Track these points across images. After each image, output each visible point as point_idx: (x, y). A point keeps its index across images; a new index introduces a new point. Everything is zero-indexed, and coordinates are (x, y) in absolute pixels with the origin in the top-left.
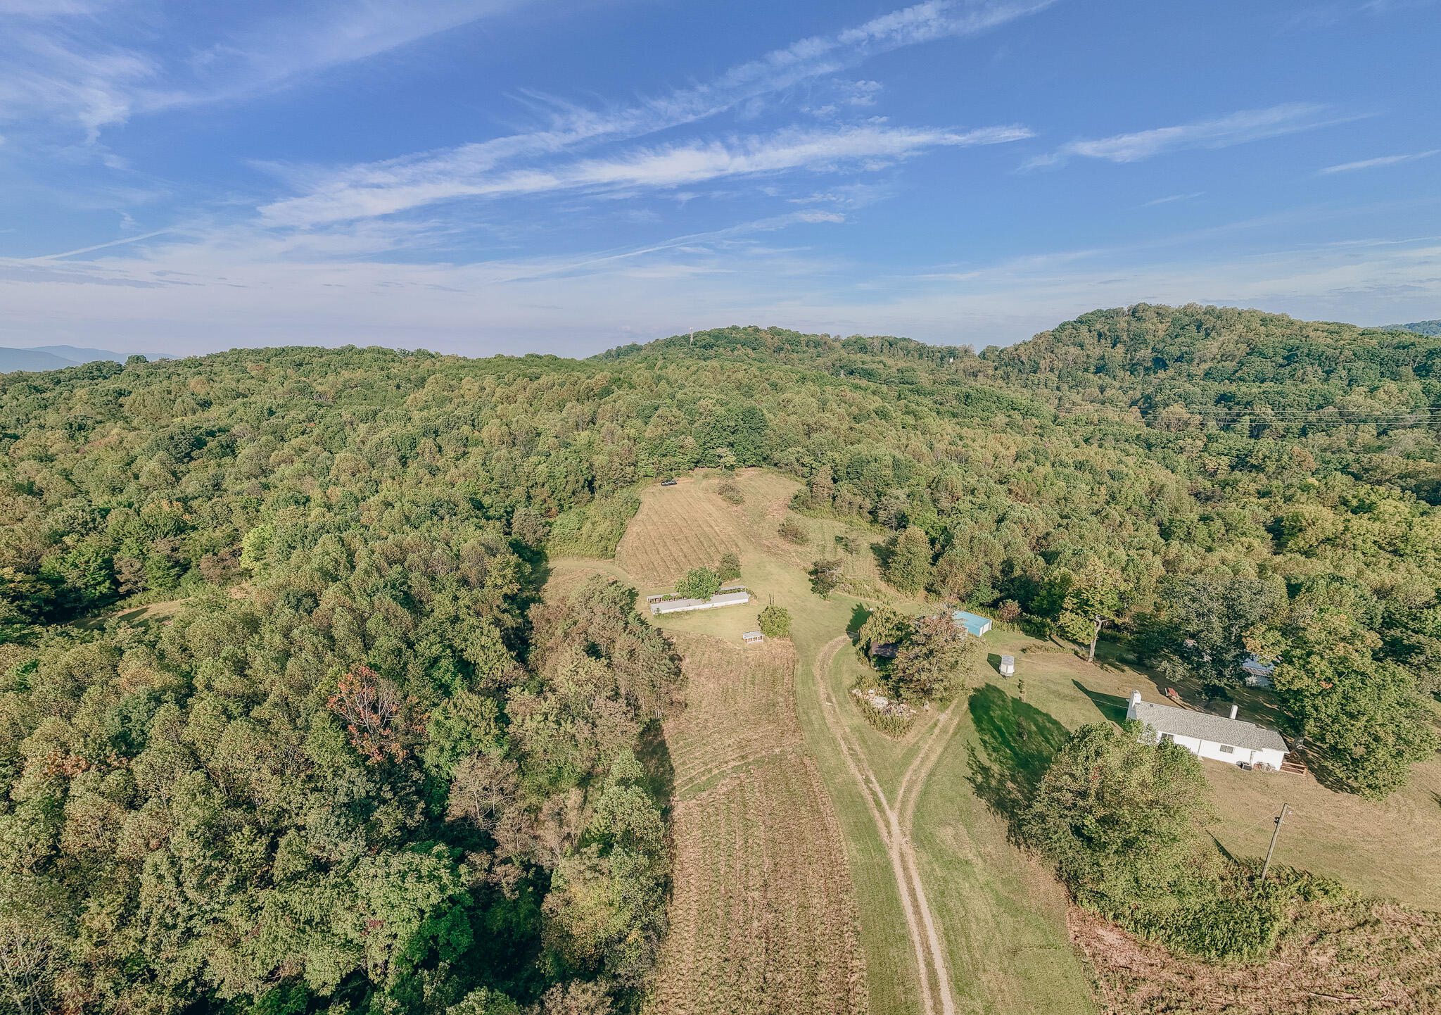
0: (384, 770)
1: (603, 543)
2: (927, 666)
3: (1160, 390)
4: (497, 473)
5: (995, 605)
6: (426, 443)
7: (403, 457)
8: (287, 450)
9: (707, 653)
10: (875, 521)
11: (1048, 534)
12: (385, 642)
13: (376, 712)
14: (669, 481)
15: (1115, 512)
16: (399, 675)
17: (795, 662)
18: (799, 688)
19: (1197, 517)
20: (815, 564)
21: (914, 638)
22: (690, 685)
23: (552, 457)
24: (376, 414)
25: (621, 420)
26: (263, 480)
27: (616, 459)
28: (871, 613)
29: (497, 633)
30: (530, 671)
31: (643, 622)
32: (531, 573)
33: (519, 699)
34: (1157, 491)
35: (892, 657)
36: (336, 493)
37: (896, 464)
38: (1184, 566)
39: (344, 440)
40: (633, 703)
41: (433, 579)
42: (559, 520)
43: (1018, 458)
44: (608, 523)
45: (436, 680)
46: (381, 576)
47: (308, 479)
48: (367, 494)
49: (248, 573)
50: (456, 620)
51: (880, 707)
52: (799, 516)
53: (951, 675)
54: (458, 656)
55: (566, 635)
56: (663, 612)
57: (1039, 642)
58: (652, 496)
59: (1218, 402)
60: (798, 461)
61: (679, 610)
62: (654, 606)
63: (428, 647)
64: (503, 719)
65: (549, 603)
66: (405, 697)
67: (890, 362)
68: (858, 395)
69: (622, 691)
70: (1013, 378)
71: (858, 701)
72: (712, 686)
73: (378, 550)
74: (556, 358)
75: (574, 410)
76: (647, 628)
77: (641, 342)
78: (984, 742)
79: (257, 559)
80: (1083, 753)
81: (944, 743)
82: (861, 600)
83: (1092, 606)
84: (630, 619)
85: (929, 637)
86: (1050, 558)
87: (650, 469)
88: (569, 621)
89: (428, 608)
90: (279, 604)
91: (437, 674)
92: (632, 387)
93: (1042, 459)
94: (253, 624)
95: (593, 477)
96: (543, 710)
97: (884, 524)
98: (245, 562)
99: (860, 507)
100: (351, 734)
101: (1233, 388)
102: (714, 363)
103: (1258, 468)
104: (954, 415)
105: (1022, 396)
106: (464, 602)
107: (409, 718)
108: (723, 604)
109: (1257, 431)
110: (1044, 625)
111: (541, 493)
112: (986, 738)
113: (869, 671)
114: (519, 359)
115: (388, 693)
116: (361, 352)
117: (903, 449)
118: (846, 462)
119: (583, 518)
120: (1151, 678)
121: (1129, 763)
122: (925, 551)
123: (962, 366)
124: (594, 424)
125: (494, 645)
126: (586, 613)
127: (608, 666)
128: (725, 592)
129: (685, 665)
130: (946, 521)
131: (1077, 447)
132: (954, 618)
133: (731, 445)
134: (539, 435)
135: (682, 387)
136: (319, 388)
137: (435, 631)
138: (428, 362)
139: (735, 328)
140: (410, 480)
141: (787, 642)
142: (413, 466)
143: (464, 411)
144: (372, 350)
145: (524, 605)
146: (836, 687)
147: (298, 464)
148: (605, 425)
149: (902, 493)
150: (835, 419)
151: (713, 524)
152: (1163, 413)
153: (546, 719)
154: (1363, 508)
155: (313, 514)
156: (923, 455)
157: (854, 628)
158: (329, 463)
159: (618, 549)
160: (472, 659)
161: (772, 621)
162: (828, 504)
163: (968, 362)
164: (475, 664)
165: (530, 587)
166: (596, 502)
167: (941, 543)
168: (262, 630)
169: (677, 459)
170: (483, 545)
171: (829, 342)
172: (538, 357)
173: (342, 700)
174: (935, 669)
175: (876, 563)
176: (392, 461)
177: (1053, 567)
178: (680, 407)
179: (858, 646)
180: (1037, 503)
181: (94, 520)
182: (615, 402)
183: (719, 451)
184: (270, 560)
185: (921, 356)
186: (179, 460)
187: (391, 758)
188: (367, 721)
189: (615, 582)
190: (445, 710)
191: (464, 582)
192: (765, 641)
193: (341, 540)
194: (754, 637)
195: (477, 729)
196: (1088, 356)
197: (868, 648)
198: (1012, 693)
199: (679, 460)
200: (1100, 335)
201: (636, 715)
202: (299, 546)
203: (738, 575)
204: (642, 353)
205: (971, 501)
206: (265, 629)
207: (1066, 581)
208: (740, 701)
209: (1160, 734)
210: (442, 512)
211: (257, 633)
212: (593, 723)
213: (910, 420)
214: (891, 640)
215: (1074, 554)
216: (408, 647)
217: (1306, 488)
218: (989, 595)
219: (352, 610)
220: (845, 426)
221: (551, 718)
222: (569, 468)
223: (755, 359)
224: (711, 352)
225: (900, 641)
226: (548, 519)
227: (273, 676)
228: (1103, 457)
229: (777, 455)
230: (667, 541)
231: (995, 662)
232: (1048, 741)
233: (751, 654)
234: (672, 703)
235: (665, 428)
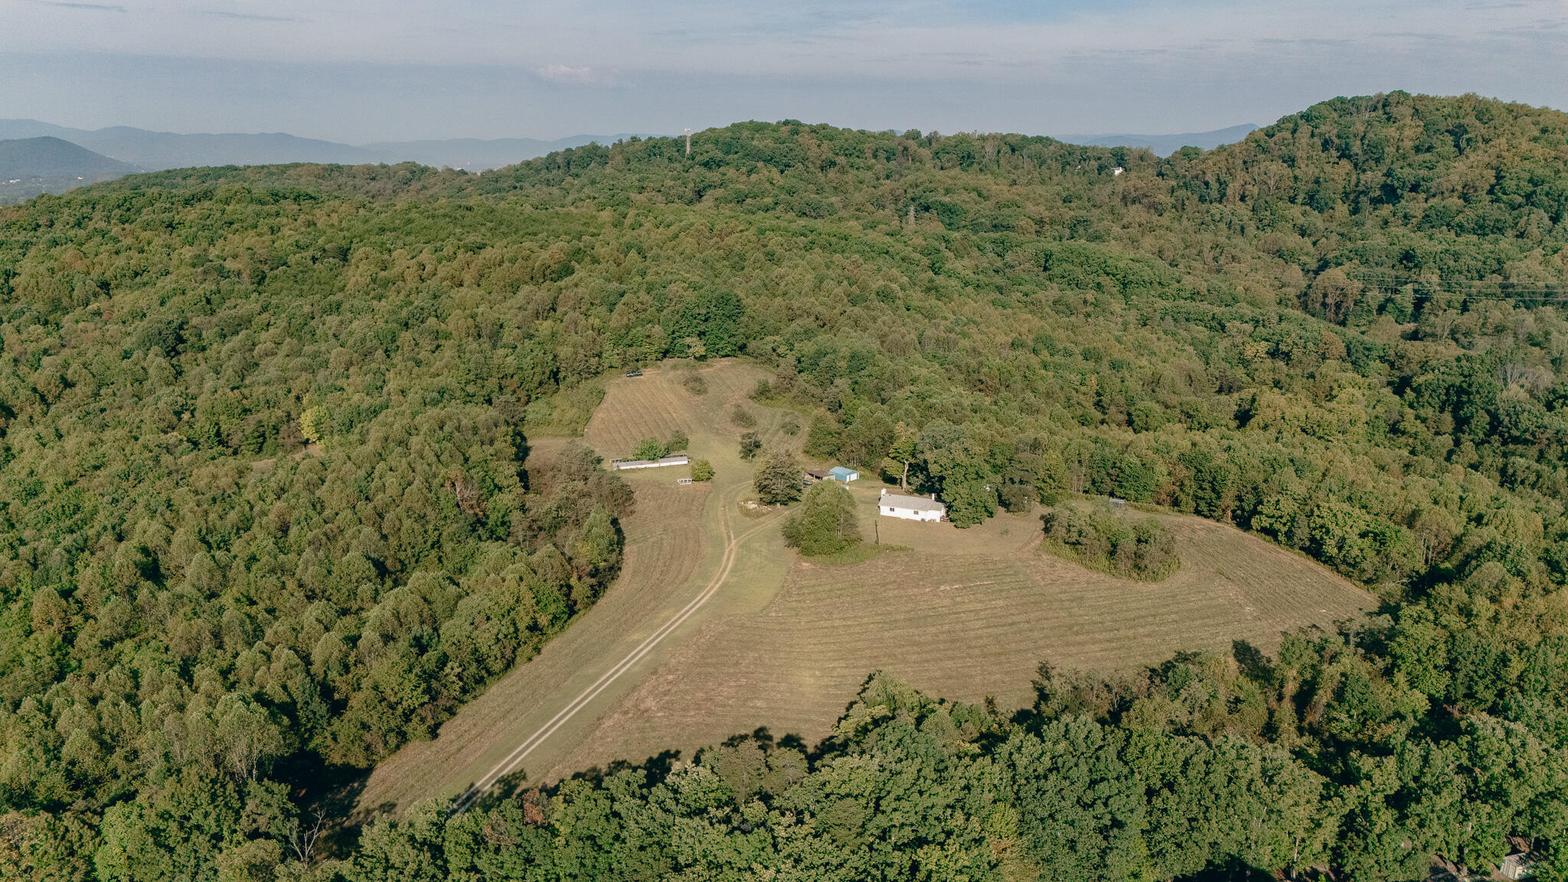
1: (572, 426)
4: (472, 365)
7: (386, 350)
14: (636, 372)
17: (710, 492)
18: (708, 503)
22: (638, 503)
23: (518, 349)
25: (584, 309)
27: (581, 351)
31: (607, 475)
37: (853, 356)
42: (530, 408)
44: (575, 410)
50: (487, 462)
52: (756, 406)
56: (622, 469)
58: (619, 388)
59: (1400, 262)
60: (774, 350)
61: (634, 467)
62: (615, 464)
63: (478, 472)
71: (741, 507)
72: (652, 503)
75: (531, 292)
76: (610, 477)
79: (317, 432)
87: (616, 360)
92: (595, 260)
95: (558, 368)
98: (308, 434)
108: (668, 464)
111: (513, 385)
118: (811, 353)
119: (551, 407)
124: (556, 312)
128: (671, 457)
133: (702, 334)
134: (502, 326)
137: (477, 466)
141: (710, 483)
146: (731, 502)
148: (568, 313)
149: (843, 383)
150: (830, 301)
151: (671, 410)
155: (356, 398)
159: (586, 430)
160: (499, 484)
162: (788, 395)
166: (562, 392)
169: (644, 349)
170: (492, 419)
175: (806, 441)
178: (649, 288)
182: (576, 285)
183: (688, 340)
190: (495, 501)
192: (693, 483)
194: (686, 482)
196: (1296, 178)
199: (646, 351)
203: (685, 447)
208: (669, 509)
222: (536, 360)
226: (520, 407)
229: (753, 344)
230: (628, 424)
233: (681, 490)
235: (631, 316)
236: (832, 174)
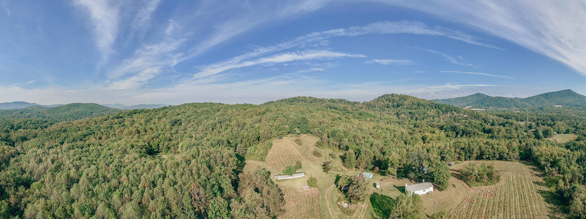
0: (199, 214)
1: (261, 156)
2: (358, 191)
3: (399, 111)
4: (234, 134)
5: (373, 169)
6: (218, 125)
7: (213, 128)
8: (190, 125)
9: (292, 193)
10: (340, 149)
11: (383, 148)
12: (203, 177)
13: (198, 196)
14: (281, 138)
15: (395, 139)
16: (205, 187)
17: (319, 195)
18: (321, 204)
19: (410, 138)
20: (324, 163)
21: (353, 183)
22: (287, 204)
23: (248, 130)
24: (208, 117)
25: (268, 121)
26: (185, 131)
27: (266, 131)
28: (341, 177)
29: (230, 180)
30: (238, 194)
31: (272, 182)
32: (240, 164)
33: (234, 203)
34: (402, 133)
35: (348, 189)
36: (198, 135)
37: (344, 132)
38: (410, 150)
39: (201, 123)
40: (268, 209)
41: (216, 162)
42: (249, 149)
43: (373, 128)
44: (263, 150)
45: (213, 191)
46: (205, 159)
47: (193, 132)
48: (204, 137)
49: (179, 152)
50: (220, 175)
51: (346, 207)
52: (319, 148)
53: (364, 192)
54: (219, 185)
55: (249, 184)
56: (278, 179)
57: (384, 177)
58: (276, 143)
59: (409, 114)
60: (318, 132)
61: (283, 179)
62: (276, 177)
63: (213, 181)
64: (229, 208)
65: (245, 173)
66: (206, 194)
67: (341, 105)
68: (333, 114)
69: (265, 205)
70: (370, 109)
71: (339, 206)
72: (293, 204)
73: (205, 152)
74: (252, 105)
75: (255, 118)
76: (273, 184)
77: (274, 101)
78: (375, 210)
79: (181, 150)
80: (398, 205)
81: (364, 214)
82: (338, 173)
83: (394, 164)
84: (268, 181)
85: (357, 182)
86: (384, 154)
87: (276, 134)
88: (250, 180)
89: (214, 170)
90: (183, 161)
91: (214, 189)
92: (271, 112)
93: (379, 128)
94: (178, 165)
95: (259, 136)
96: (241, 208)
97: (342, 149)
98: (179, 150)
99: (336, 145)
100: (192, 200)
101: (411, 111)
102: (294, 106)
103: (418, 127)
104: (358, 118)
105: (373, 113)
106: (223, 170)
107: (205, 200)
108: (297, 177)
109: (416, 119)
110: (385, 172)
111: (245, 140)
112: (375, 209)
113: (341, 195)
114: (242, 105)
115: (202, 191)
116: (207, 103)
117: (346, 128)
118: (331, 132)
119: (256, 148)
120: (408, 179)
121: (407, 203)
122: (354, 156)
123: (358, 106)
124: (261, 122)
125: (229, 184)
126: (255, 178)
127: (261, 196)
128: (297, 173)
129: (285, 197)
130: (358, 147)
131: (386, 125)
132: (363, 175)
133: (299, 127)
134: (245, 124)
135: (285, 112)
136: (198, 112)
137: (215, 177)
138: (221, 106)
139: (299, 97)
140: (214, 134)
141: (316, 189)
142: (215, 130)
143: (228, 118)
144: (209, 103)
145: (238, 173)
146: (332, 202)
147: (192, 128)
148: (263, 122)
149: (346, 140)
150: (327, 120)
151: (293, 151)
152: (401, 116)
153: (241, 211)
154: (434, 132)
155: (193, 140)
156: (351, 129)
157: (336, 182)
158: (198, 128)
159: (266, 158)
160: (223, 187)
161: (312, 182)
162: (327, 144)
163: (360, 105)
164: (224, 189)
165: (240, 168)
166: (260, 144)
167: (358, 153)
168: (179, 167)
170: (229, 154)
171: (325, 100)
172: (247, 104)
173: (192, 190)
174: (360, 191)
175: (341, 161)
176: (210, 129)
177: (385, 156)
178: (284, 117)
179: (338, 188)
180: (379, 139)
181: (158, 136)
182: (266, 116)
183: (295, 129)
184: (183, 150)
185: (348, 104)
186: (172, 126)
187: (200, 211)
188: (196, 197)
189: (264, 169)
190: (214, 201)
191: (223, 164)
192: (310, 189)
193: (197, 148)
194: (306, 187)
195: (222, 209)
196: (385, 104)
197: (341, 188)
198: (380, 193)
199: (284, 132)
200: (387, 100)
201: (269, 214)
202: (189, 148)
203: (301, 168)
204: (274, 103)
205: (364, 141)
206: (180, 167)
207: (388, 159)
208: (302, 209)
209: (412, 193)
210: (220, 143)
211: (178, 167)
212: (256, 215)
213: (347, 120)
214: (347, 184)
215: (389, 152)
216: (208, 180)
217: (426, 130)
218: (371, 166)
219: (197, 167)
220: (330, 122)
221: (243, 211)
222: (253, 134)
223: (305, 105)
224: (293, 103)
225: (350, 184)
226: (246, 148)
227: (180, 179)
228: (391, 126)
229: (312, 130)
230: (280, 157)
231: (375, 185)
232: (390, 204)
233: (305, 193)
234: (280, 210)
235: (280, 123)
236: (312, 103)
